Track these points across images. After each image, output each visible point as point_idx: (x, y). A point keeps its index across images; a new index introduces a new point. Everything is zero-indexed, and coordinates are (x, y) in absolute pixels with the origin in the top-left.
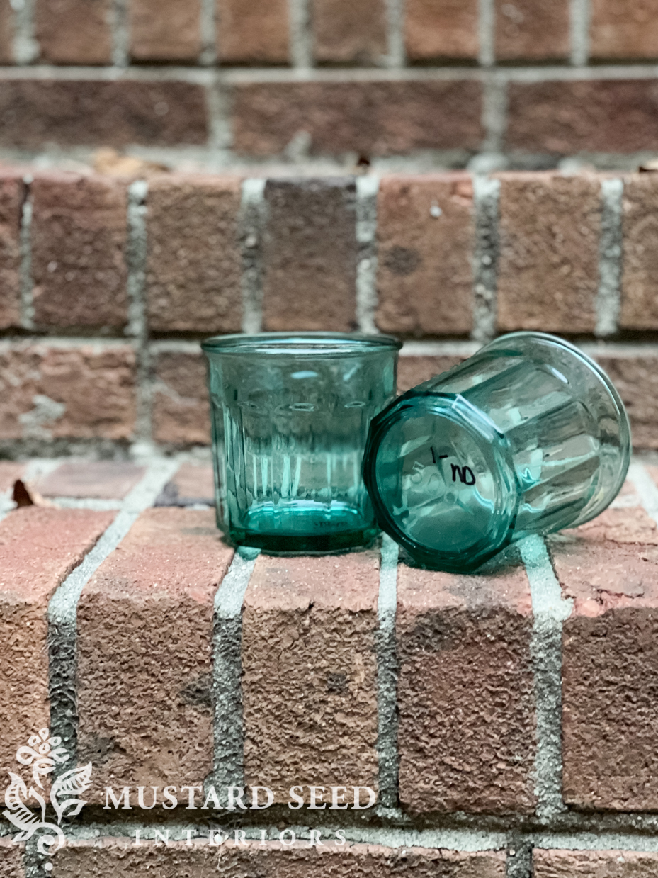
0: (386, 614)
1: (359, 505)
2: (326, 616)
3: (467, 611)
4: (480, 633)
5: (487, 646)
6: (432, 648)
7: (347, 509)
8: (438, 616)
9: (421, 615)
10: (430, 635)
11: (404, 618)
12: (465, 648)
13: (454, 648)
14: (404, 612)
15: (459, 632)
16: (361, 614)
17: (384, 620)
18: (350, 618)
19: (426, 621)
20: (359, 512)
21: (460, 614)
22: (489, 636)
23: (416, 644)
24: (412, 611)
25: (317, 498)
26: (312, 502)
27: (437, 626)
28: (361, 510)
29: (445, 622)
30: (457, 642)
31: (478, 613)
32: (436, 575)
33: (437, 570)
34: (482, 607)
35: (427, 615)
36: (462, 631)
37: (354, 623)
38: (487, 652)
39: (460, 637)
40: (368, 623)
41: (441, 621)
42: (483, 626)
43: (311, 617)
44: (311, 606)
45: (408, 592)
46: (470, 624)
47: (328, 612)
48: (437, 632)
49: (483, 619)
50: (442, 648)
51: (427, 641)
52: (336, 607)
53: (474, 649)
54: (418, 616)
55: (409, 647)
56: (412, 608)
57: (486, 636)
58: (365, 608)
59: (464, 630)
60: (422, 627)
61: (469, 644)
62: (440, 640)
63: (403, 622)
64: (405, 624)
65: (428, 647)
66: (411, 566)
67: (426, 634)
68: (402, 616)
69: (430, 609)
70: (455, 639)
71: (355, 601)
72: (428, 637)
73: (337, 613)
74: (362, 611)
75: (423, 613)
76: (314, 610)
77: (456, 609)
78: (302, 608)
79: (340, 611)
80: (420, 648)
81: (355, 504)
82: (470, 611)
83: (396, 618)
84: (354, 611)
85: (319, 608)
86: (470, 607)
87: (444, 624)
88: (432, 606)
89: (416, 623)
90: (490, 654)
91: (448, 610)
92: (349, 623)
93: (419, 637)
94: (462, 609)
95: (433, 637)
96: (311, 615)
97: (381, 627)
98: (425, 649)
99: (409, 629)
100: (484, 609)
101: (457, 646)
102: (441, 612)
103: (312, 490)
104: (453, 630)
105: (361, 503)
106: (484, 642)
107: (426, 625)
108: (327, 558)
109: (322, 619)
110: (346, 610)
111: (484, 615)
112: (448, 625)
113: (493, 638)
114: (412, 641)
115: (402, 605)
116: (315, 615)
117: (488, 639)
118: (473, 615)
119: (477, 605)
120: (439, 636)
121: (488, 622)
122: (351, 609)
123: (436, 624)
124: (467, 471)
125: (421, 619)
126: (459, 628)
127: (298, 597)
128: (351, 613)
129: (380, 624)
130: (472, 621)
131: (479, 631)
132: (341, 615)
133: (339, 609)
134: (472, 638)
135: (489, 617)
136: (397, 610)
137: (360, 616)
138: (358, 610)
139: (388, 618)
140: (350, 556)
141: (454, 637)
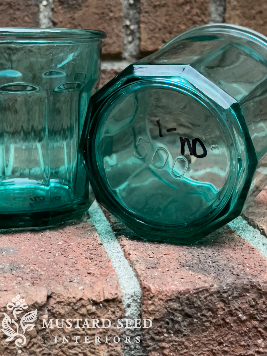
0: (130, 300)
1: (69, 182)
2: (68, 309)
3: (219, 292)
4: (231, 314)
5: (238, 325)
6: (181, 332)
7: (58, 185)
8: (188, 299)
9: (171, 300)
10: (180, 319)
11: (153, 304)
12: (216, 329)
13: (204, 331)
14: (152, 298)
15: (210, 313)
16: (105, 304)
17: (129, 306)
18: (93, 308)
19: (176, 305)
20: (70, 187)
21: (211, 295)
22: (240, 315)
23: (165, 330)
24: (160, 296)
25: (30, 176)
26: (27, 180)
27: (187, 310)
28: (71, 185)
29: (196, 305)
30: (207, 324)
31: (230, 293)
32: (163, 248)
33: (160, 242)
34: (233, 286)
35: (177, 299)
36: (213, 312)
37: (98, 313)
38: (238, 332)
39: (210, 319)
40: (114, 313)
41: (191, 304)
42: (236, 305)
43: (49, 311)
44: (49, 297)
45: (148, 271)
46: (222, 305)
47: (69, 304)
48: (187, 316)
49: (234, 298)
50: (192, 332)
51: (176, 326)
52: (78, 297)
53: (224, 330)
54: (167, 301)
55: (159, 333)
56: (160, 293)
57: (237, 315)
58: (110, 297)
59: (214, 311)
60: (171, 312)
61: (219, 325)
62: (191, 324)
63: (152, 308)
64: (153, 310)
65: (178, 332)
66: (133, 238)
67: (176, 319)
68: (150, 302)
69: (180, 293)
70: (206, 321)
71: (98, 289)
72: (178, 322)
73: (79, 304)
74: (107, 301)
75: (173, 297)
76: (52, 301)
77: (207, 290)
78: (39, 301)
79: (83, 302)
80: (169, 333)
81: (66, 180)
82: (221, 291)
83: (142, 304)
84: (98, 301)
85: (58, 300)
86: (221, 287)
87: (195, 307)
88: (182, 289)
89: (166, 308)
90: (241, 334)
91: (198, 292)
92: (94, 313)
93: (168, 323)
94: (213, 290)
95: (183, 321)
96: (50, 308)
97: (127, 315)
98: (174, 334)
99: (158, 316)
100: (235, 288)
101: (208, 328)
102: (192, 295)
103: (25, 169)
104: (203, 312)
105: (71, 180)
106: (235, 322)
107: (176, 310)
108: (48, 233)
109: (62, 311)
110: (89, 300)
111: (236, 294)
112: (199, 308)
113: (245, 318)
114: (161, 327)
115: (149, 290)
116: (54, 308)
117: (239, 318)
118: (225, 295)
119: (227, 284)
120: (189, 320)
121: (239, 301)
122: (94, 299)
123: (186, 308)
124: (198, 143)
125: (171, 303)
126: (209, 310)
127: (32, 288)
128: (95, 303)
129: (125, 312)
130: (223, 301)
131: (231, 311)
132: (83, 306)
133: (81, 299)
134: (223, 319)
135: (241, 296)
136: (143, 296)
137: (104, 306)
138: (102, 300)
139: (133, 304)
140: (69, 229)
141: (204, 319)
